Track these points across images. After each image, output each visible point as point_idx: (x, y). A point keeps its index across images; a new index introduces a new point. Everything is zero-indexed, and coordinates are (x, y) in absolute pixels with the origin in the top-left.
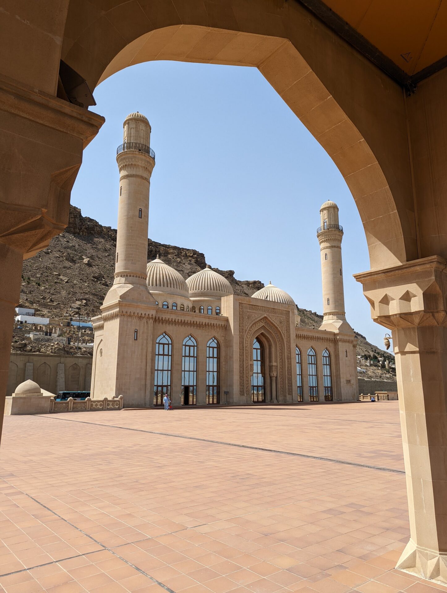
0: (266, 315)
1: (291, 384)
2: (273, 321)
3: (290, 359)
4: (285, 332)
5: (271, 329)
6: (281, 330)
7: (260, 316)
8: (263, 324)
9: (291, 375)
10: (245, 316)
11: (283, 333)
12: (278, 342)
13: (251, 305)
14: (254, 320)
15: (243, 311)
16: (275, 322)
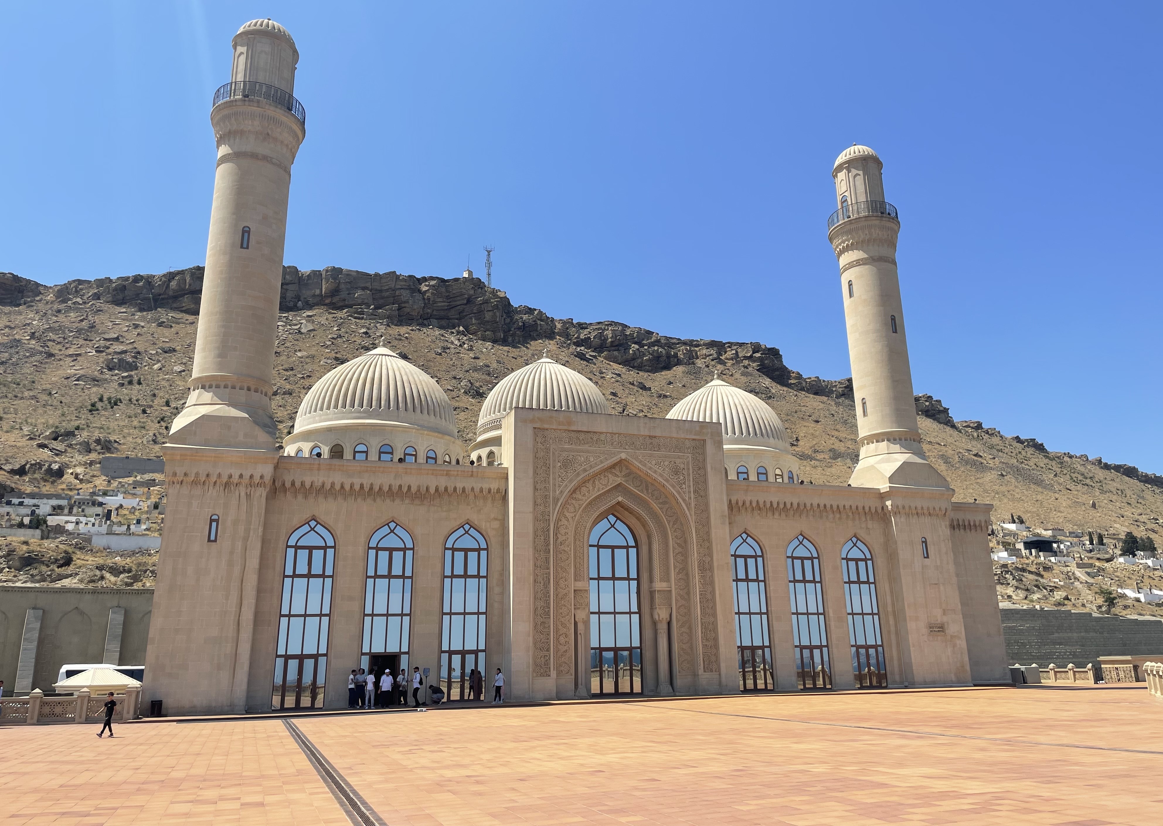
0: (623, 456)
1: (716, 639)
2: (650, 468)
3: (711, 569)
4: (690, 498)
5: (647, 490)
6: (679, 493)
7: (606, 459)
8: (619, 480)
9: (714, 615)
10: (554, 461)
11: (684, 500)
12: (671, 523)
13: (573, 431)
14: (585, 470)
15: (548, 450)
16: (655, 472)
